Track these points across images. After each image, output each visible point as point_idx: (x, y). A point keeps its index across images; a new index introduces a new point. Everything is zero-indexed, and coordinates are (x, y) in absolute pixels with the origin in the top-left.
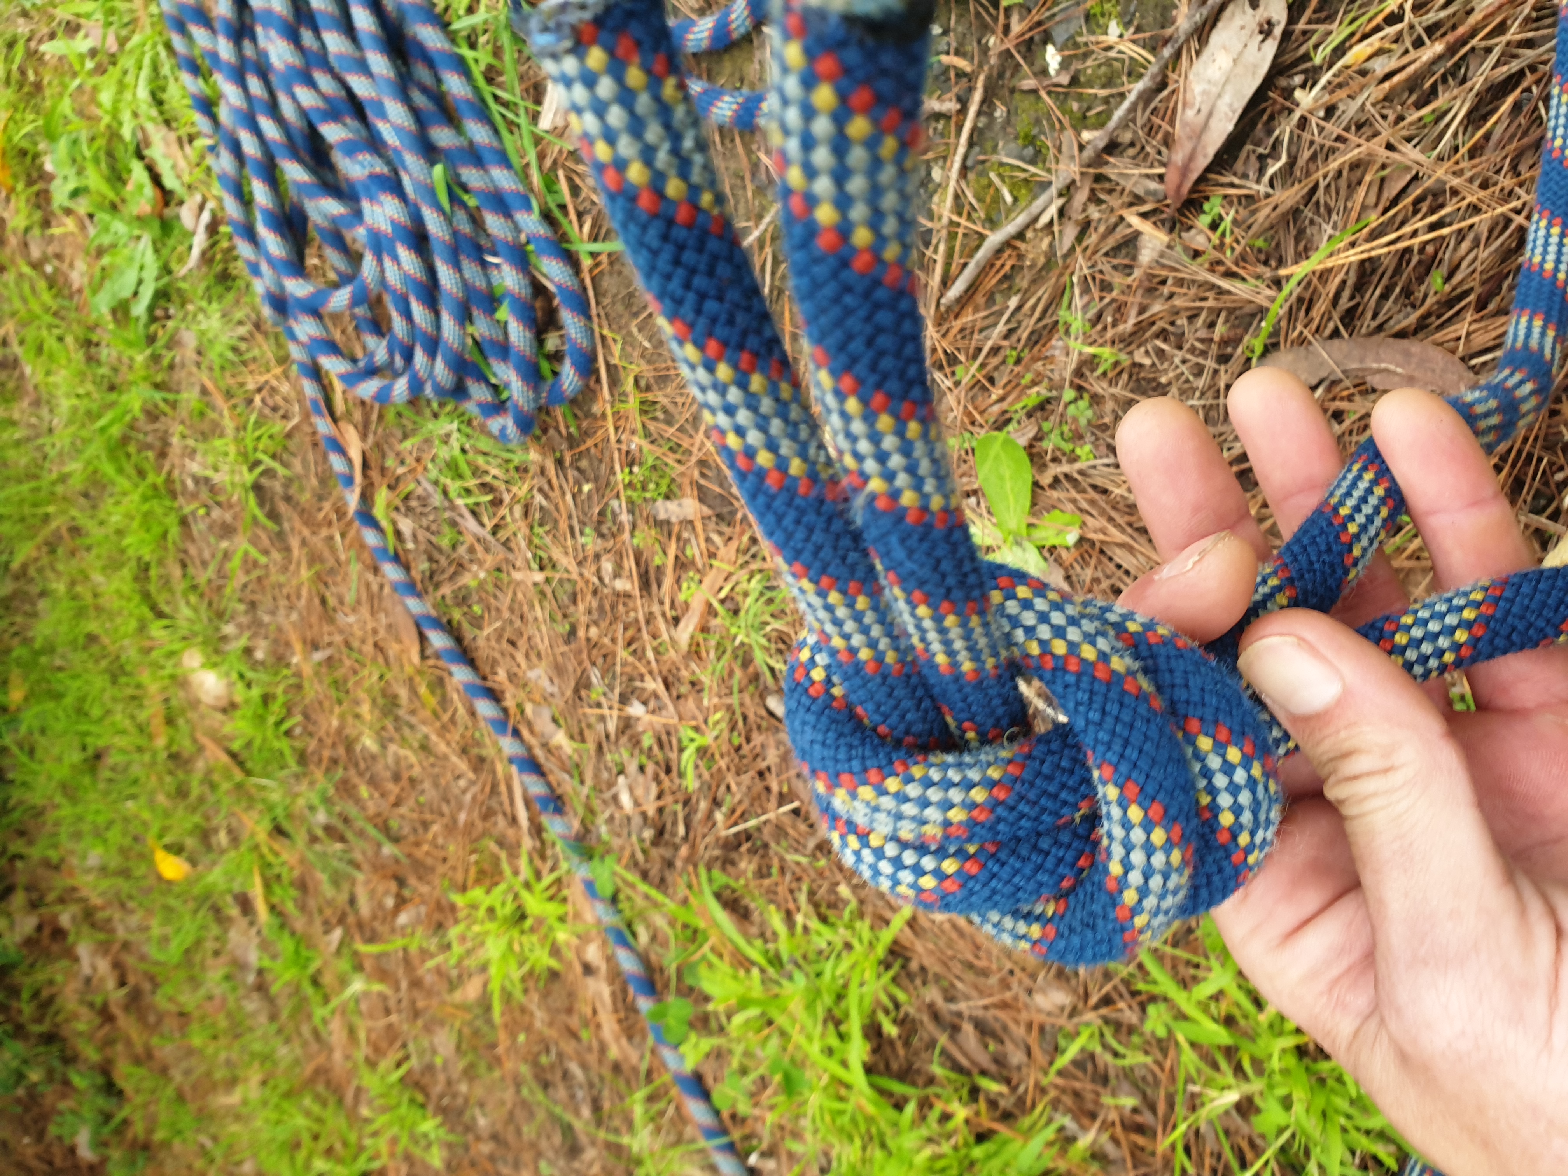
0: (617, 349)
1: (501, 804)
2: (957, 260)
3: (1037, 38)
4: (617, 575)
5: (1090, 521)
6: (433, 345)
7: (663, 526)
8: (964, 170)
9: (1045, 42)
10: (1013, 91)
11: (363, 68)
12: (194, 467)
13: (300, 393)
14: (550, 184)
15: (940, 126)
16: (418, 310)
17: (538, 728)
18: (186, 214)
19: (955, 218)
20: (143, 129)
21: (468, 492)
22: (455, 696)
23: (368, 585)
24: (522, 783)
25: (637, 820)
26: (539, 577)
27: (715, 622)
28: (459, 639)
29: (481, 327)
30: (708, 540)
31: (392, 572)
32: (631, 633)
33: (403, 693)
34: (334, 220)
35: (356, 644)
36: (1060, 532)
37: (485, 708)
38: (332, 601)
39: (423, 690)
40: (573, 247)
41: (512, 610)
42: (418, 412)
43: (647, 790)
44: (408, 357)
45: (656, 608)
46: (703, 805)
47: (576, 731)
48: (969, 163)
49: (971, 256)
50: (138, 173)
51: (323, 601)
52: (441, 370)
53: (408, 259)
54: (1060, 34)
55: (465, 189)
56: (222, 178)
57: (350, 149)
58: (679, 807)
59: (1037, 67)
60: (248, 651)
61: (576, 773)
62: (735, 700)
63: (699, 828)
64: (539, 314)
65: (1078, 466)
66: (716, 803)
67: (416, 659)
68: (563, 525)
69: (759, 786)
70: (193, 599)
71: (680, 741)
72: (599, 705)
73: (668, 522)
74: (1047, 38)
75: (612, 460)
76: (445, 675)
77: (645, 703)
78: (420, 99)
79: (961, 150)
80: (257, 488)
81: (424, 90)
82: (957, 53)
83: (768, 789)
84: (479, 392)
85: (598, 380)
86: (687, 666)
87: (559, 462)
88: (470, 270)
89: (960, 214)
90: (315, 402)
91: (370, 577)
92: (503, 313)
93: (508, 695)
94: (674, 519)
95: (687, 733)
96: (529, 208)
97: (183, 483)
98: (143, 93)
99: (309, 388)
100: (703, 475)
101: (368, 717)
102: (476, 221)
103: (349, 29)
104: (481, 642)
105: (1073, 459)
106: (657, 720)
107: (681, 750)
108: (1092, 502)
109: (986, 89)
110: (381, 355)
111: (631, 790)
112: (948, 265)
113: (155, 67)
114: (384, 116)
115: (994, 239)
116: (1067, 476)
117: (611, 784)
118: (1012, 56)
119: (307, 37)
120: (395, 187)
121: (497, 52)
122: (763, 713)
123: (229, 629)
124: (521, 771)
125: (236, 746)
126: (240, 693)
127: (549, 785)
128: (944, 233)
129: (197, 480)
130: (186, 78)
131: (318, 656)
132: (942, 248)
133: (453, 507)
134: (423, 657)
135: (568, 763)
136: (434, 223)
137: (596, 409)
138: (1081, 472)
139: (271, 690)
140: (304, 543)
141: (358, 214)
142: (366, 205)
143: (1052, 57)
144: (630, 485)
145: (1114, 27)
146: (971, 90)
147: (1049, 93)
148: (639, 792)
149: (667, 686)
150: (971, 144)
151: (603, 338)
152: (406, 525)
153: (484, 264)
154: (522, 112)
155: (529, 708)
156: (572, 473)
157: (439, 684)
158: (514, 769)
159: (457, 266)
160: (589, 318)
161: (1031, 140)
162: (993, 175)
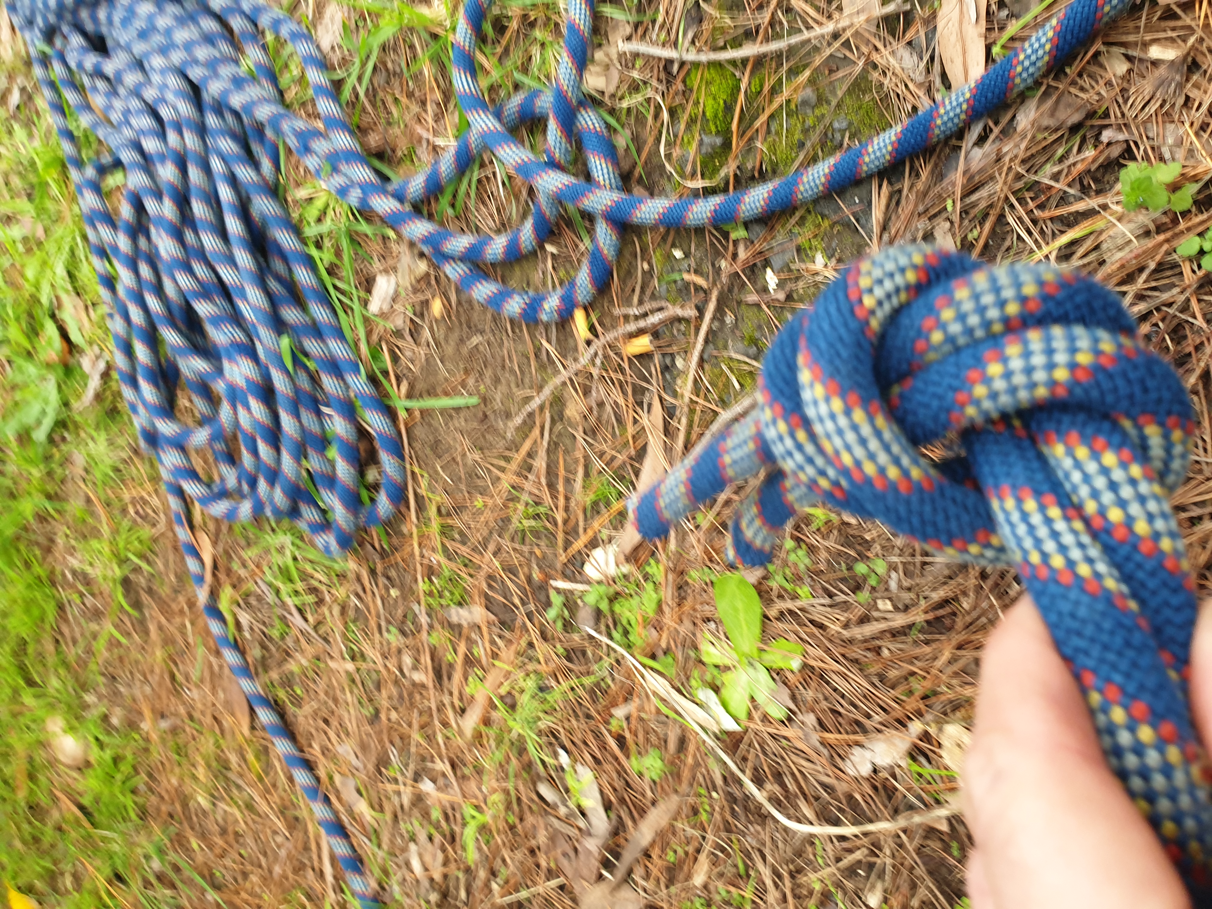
0: (424, 483)
1: (310, 859)
2: (696, 429)
3: (759, 264)
4: (415, 668)
5: (809, 649)
6: (273, 476)
7: (456, 629)
8: (702, 361)
9: (765, 267)
10: (739, 303)
11: (232, 261)
12: (74, 562)
13: (167, 507)
14: (376, 355)
15: (682, 328)
16: (263, 449)
17: (344, 796)
18: (86, 363)
19: (695, 398)
20: (58, 298)
21: (296, 593)
22: (277, 764)
23: (211, 666)
24: (328, 843)
25: (425, 883)
26: (350, 666)
27: (495, 715)
28: (282, 714)
29: (314, 463)
30: (493, 642)
31: (230, 657)
32: (425, 718)
33: (233, 759)
34: (200, 375)
35: (196, 715)
36: (785, 657)
37: (301, 777)
38: (179, 677)
39: (251, 757)
40: (391, 403)
41: (326, 693)
42: (260, 528)
43: (434, 856)
44: (253, 483)
45: (446, 700)
46: (482, 874)
47: (375, 801)
48: (706, 356)
49: (707, 427)
50: (50, 329)
51: (173, 677)
52: (279, 497)
53: (257, 408)
54: (777, 261)
55: (306, 355)
56: (116, 337)
57: (216, 321)
58: (461, 875)
59: (759, 285)
60: (105, 718)
61: (373, 838)
62: (510, 786)
63: (478, 895)
64: (363, 454)
65: (799, 603)
66: (494, 874)
67: (246, 730)
68: (373, 623)
69: (530, 860)
70: (62, 671)
71: (463, 818)
72: (396, 781)
73: (460, 626)
74: (767, 263)
75: (415, 570)
76: (269, 745)
77: (434, 781)
78: (274, 285)
79: (699, 346)
80: (126, 582)
81: (279, 278)
82: (696, 272)
83: (538, 866)
84: (309, 514)
85: (408, 508)
86: (470, 751)
87: (373, 572)
88: (308, 418)
89: (698, 396)
90: (178, 515)
91: (212, 659)
92: (333, 453)
93: (321, 767)
94: (465, 624)
95: (468, 810)
96: (357, 371)
97: (64, 575)
98: (60, 271)
99: (174, 503)
100: (490, 586)
101: (201, 777)
102: (315, 380)
103: (223, 233)
104: (301, 719)
105: (795, 597)
106: (444, 797)
107: (464, 825)
108: (812, 635)
109: (718, 301)
110: (231, 481)
111: (421, 856)
112: (688, 433)
113: (72, 253)
114: (245, 298)
115: (725, 416)
116: (791, 612)
117: (404, 850)
118: (739, 276)
119: (189, 236)
120: (251, 353)
121: (338, 253)
122: (535, 798)
123: (90, 698)
124: (329, 833)
125: (86, 801)
126: (95, 754)
127: (352, 846)
128: (686, 409)
129: (74, 573)
130: (96, 261)
131: (164, 725)
132: (684, 420)
133: (284, 604)
134: (253, 728)
135: (368, 828)
136: (279, 381)
137: (405, 530)
138: (801, 609)
139: (120, 751)
140: (160, 628)
141: (220, 371)
142: (226, 365)
143: (771, 278)
144: (431, 594)
145: (820, 259)
146: (706, 301)
147: (768, 307)
148: (428, 858)
149: (453, 766)
150: (707, 341)
151: (413, 473)
152: (245, 618)
153: (319, 414)
154: (355, 299)
155: (337, 778)
156: (382, 580)
157: (264, 752)
158: (322, 832)
159: (297, 416)
160: (402, 457)
161: (754, 342)
162: (724, 367)
